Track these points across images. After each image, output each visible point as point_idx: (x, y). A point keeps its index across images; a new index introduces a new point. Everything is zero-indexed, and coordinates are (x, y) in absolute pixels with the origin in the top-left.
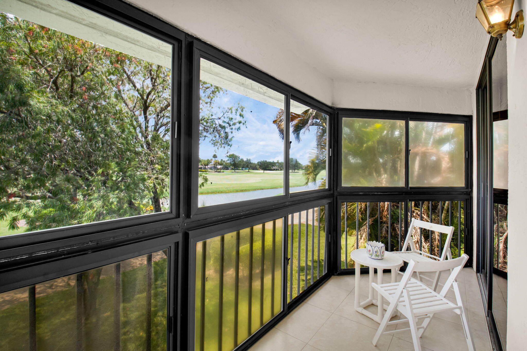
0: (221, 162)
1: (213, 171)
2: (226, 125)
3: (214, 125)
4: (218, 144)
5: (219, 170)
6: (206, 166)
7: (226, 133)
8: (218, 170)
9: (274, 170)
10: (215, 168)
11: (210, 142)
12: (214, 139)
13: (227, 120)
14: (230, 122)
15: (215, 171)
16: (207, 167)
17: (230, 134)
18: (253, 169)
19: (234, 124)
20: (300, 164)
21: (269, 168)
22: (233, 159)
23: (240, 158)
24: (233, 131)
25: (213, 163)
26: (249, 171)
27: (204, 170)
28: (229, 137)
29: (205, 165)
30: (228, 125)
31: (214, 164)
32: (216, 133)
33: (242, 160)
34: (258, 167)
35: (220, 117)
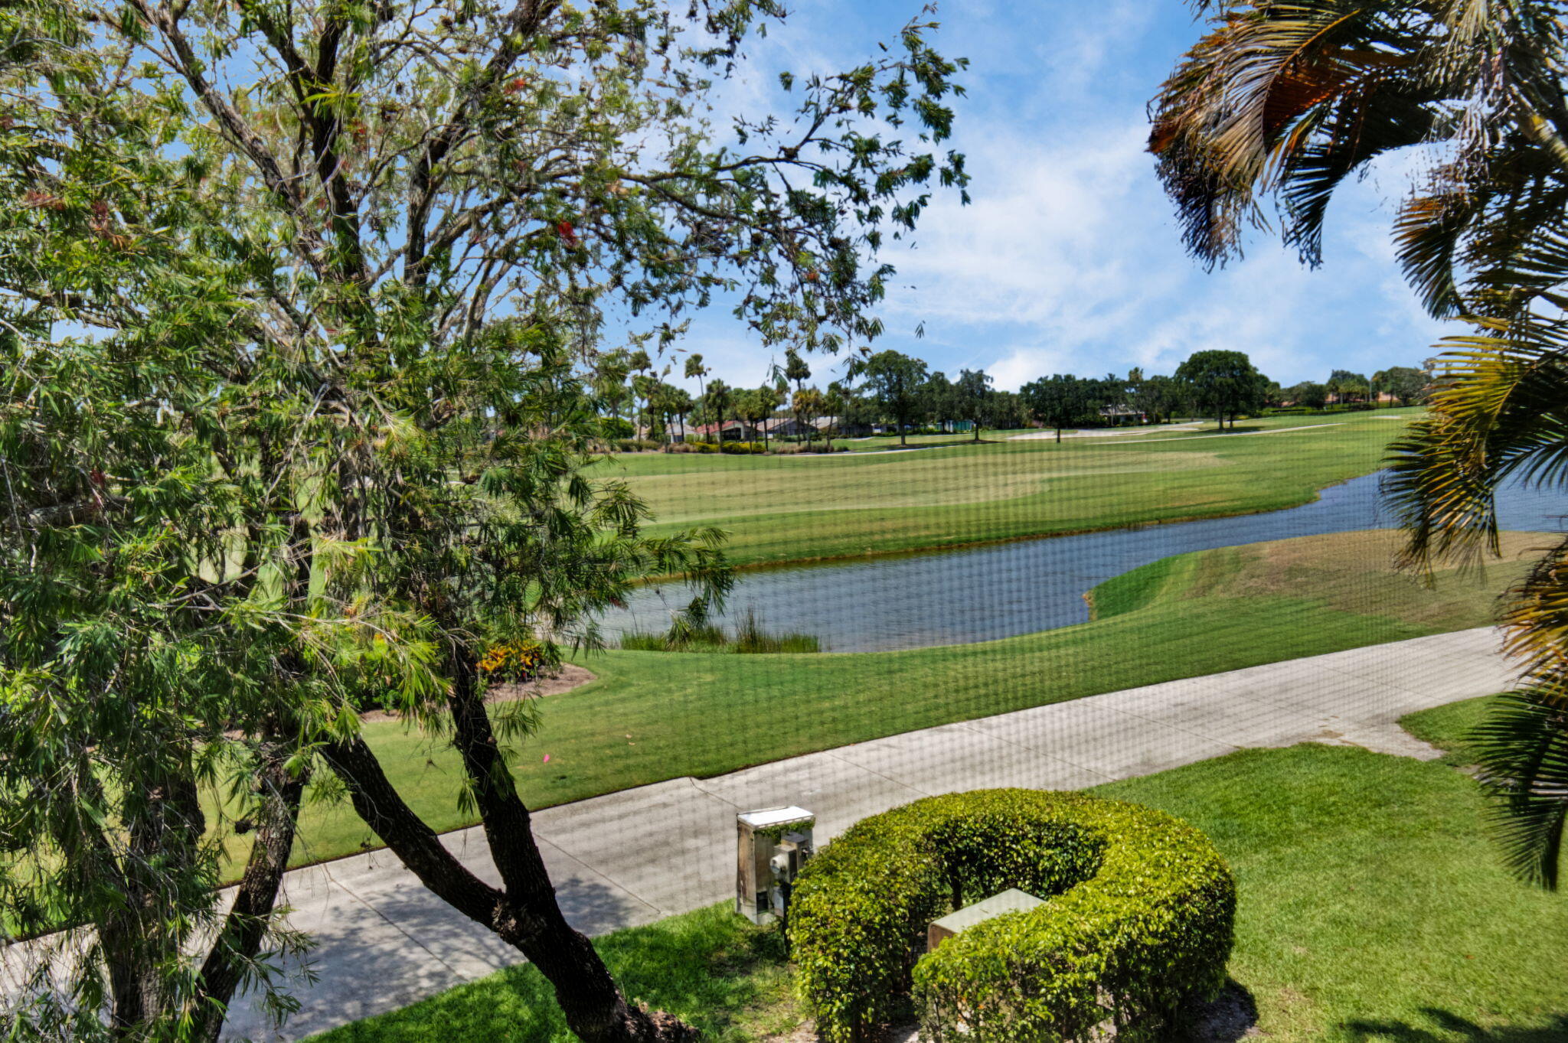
0: (831, 398)
1: (795, 446)
2: (834, 194)
3: (758, 205)
4: (793, 325)
5: (824, 442)
6: (757, 421)
7: (835, 243)
8: (818, 437)
9: (1113, 423)
10: (799, 429)
11: (739, 313)
12: (764, 292)
13: (839, 160)
14: (858, 172)
15: (804, 444)
16: (761, 427)
17: (864, 250)
18: (1001, 426)
19: (886, 184)
20: (1264, 380)
21: (1090, 416)
22: (889, 379)
23: (930, 371)
24: (886, 225)
25: (790, 402)
26: (976, 441)
27: (746, 445)
28: (864, 274)
29: (752, 418)
30: (845, 191)
31: (798, 412)
32: (774, 255)
33: (939, 379)
34: (1025, 412)
35: (790, 144)
